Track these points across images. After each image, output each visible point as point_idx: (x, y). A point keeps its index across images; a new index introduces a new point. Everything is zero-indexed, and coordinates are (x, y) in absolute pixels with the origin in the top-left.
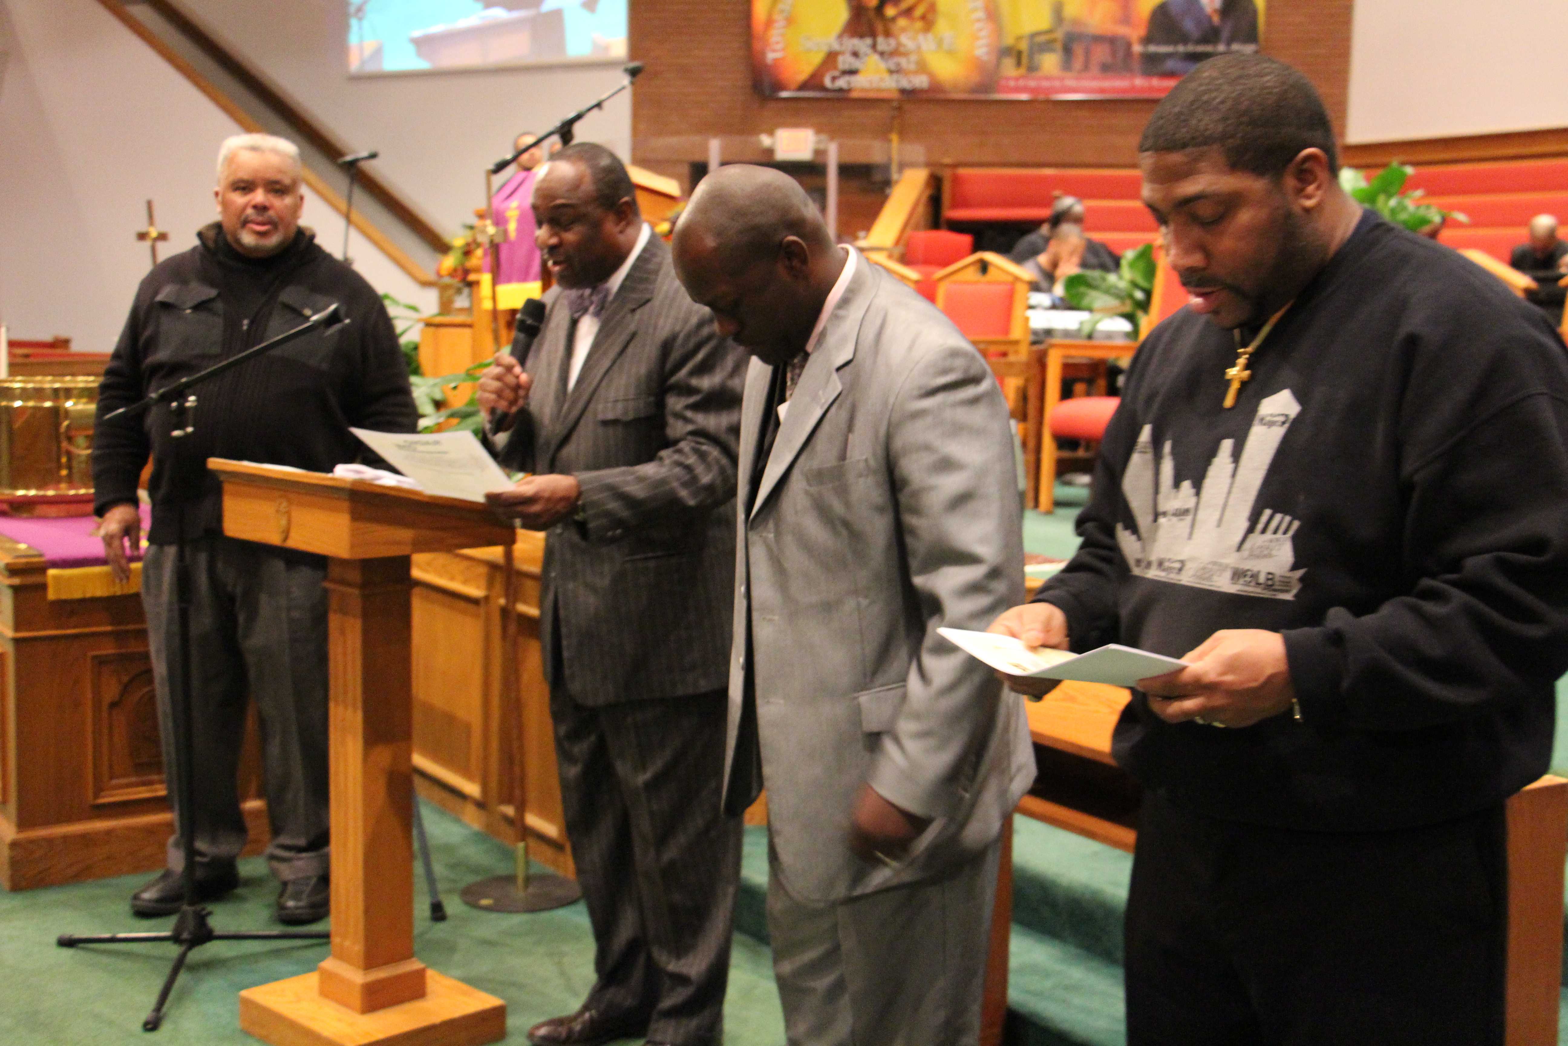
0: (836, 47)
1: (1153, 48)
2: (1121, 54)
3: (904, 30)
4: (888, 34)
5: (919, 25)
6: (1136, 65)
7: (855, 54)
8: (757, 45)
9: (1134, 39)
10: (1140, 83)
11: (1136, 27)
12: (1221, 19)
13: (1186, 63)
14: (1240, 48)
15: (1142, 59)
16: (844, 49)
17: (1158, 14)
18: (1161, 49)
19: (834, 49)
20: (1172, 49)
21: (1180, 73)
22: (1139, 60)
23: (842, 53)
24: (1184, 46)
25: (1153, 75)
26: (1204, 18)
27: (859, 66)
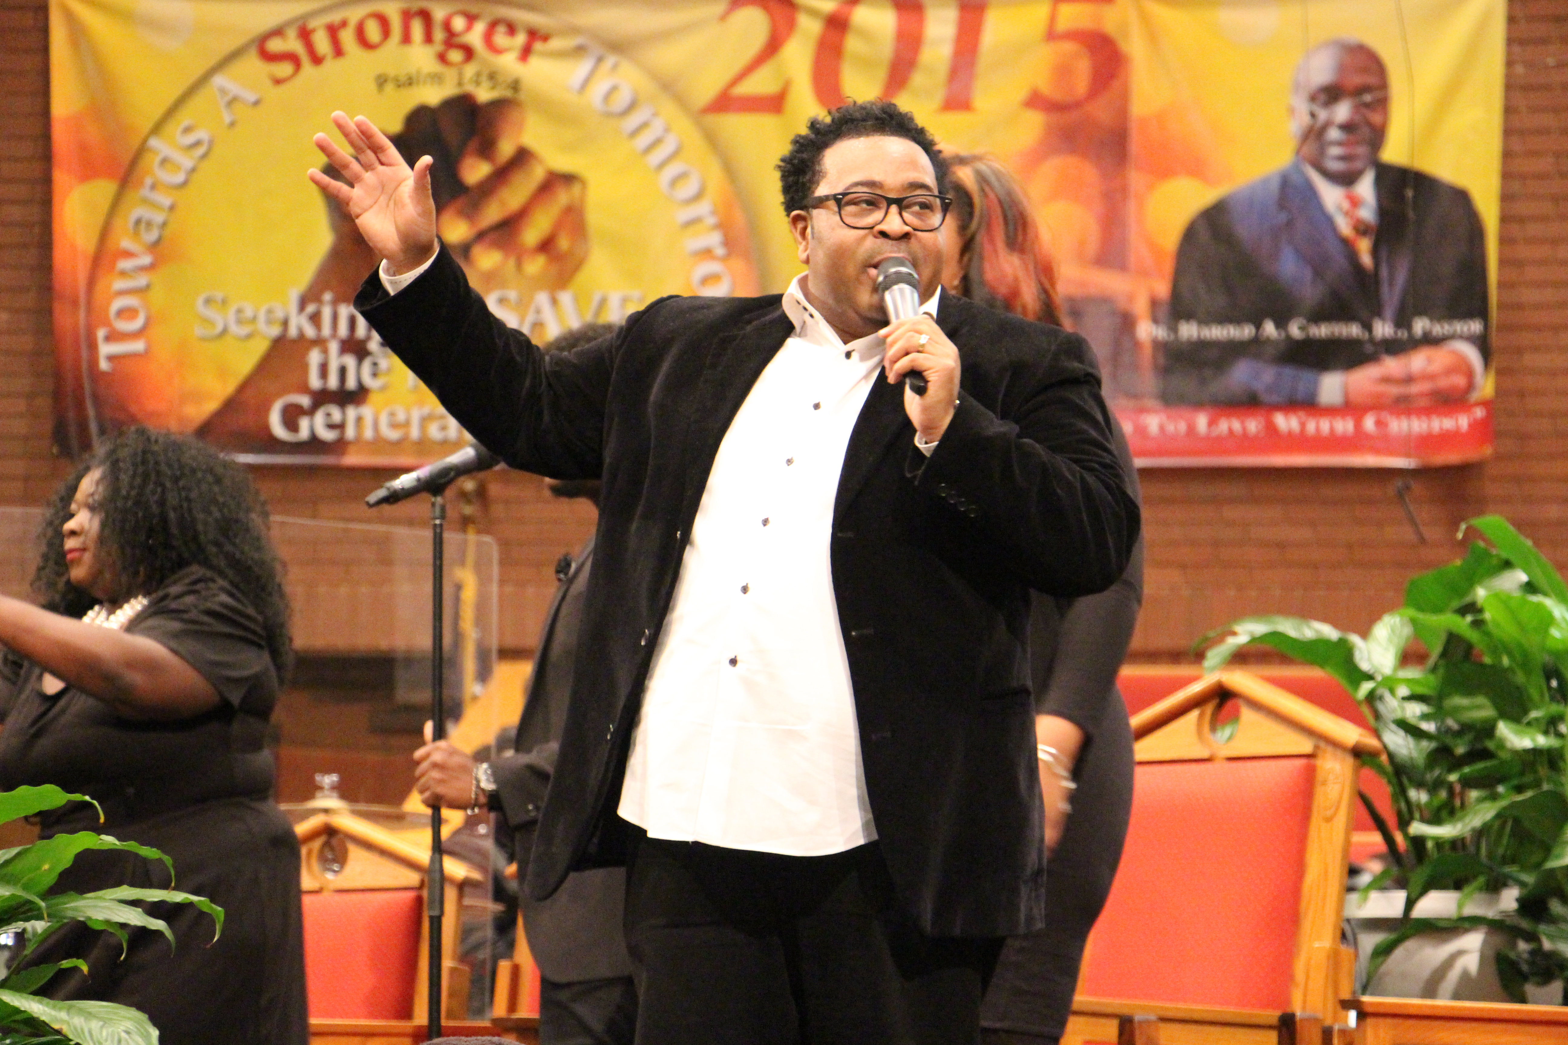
0: (300, 324)
1: (1189, 331)
3: (491, 279)
5: (535, 265)
6: (1149, 381)
7: (356, 347)
9: (1141, 307)
10: (1162, 428)
11: (1144, 273)
12: (1375, 252)
13: (1289, 372)
14: (1438, 329)
15: (1162, 361)
16: (326, 331)
17: (1204, 236)
18: (1217, 332)
19: (293, 332)
20: (1246, 332)
21: (1274, 398)
22: (1156, 367)
23: (319, 342)
24: (1281, 323)
25: (1198, 405)
26: (1334, 249)
27: (367, 380)
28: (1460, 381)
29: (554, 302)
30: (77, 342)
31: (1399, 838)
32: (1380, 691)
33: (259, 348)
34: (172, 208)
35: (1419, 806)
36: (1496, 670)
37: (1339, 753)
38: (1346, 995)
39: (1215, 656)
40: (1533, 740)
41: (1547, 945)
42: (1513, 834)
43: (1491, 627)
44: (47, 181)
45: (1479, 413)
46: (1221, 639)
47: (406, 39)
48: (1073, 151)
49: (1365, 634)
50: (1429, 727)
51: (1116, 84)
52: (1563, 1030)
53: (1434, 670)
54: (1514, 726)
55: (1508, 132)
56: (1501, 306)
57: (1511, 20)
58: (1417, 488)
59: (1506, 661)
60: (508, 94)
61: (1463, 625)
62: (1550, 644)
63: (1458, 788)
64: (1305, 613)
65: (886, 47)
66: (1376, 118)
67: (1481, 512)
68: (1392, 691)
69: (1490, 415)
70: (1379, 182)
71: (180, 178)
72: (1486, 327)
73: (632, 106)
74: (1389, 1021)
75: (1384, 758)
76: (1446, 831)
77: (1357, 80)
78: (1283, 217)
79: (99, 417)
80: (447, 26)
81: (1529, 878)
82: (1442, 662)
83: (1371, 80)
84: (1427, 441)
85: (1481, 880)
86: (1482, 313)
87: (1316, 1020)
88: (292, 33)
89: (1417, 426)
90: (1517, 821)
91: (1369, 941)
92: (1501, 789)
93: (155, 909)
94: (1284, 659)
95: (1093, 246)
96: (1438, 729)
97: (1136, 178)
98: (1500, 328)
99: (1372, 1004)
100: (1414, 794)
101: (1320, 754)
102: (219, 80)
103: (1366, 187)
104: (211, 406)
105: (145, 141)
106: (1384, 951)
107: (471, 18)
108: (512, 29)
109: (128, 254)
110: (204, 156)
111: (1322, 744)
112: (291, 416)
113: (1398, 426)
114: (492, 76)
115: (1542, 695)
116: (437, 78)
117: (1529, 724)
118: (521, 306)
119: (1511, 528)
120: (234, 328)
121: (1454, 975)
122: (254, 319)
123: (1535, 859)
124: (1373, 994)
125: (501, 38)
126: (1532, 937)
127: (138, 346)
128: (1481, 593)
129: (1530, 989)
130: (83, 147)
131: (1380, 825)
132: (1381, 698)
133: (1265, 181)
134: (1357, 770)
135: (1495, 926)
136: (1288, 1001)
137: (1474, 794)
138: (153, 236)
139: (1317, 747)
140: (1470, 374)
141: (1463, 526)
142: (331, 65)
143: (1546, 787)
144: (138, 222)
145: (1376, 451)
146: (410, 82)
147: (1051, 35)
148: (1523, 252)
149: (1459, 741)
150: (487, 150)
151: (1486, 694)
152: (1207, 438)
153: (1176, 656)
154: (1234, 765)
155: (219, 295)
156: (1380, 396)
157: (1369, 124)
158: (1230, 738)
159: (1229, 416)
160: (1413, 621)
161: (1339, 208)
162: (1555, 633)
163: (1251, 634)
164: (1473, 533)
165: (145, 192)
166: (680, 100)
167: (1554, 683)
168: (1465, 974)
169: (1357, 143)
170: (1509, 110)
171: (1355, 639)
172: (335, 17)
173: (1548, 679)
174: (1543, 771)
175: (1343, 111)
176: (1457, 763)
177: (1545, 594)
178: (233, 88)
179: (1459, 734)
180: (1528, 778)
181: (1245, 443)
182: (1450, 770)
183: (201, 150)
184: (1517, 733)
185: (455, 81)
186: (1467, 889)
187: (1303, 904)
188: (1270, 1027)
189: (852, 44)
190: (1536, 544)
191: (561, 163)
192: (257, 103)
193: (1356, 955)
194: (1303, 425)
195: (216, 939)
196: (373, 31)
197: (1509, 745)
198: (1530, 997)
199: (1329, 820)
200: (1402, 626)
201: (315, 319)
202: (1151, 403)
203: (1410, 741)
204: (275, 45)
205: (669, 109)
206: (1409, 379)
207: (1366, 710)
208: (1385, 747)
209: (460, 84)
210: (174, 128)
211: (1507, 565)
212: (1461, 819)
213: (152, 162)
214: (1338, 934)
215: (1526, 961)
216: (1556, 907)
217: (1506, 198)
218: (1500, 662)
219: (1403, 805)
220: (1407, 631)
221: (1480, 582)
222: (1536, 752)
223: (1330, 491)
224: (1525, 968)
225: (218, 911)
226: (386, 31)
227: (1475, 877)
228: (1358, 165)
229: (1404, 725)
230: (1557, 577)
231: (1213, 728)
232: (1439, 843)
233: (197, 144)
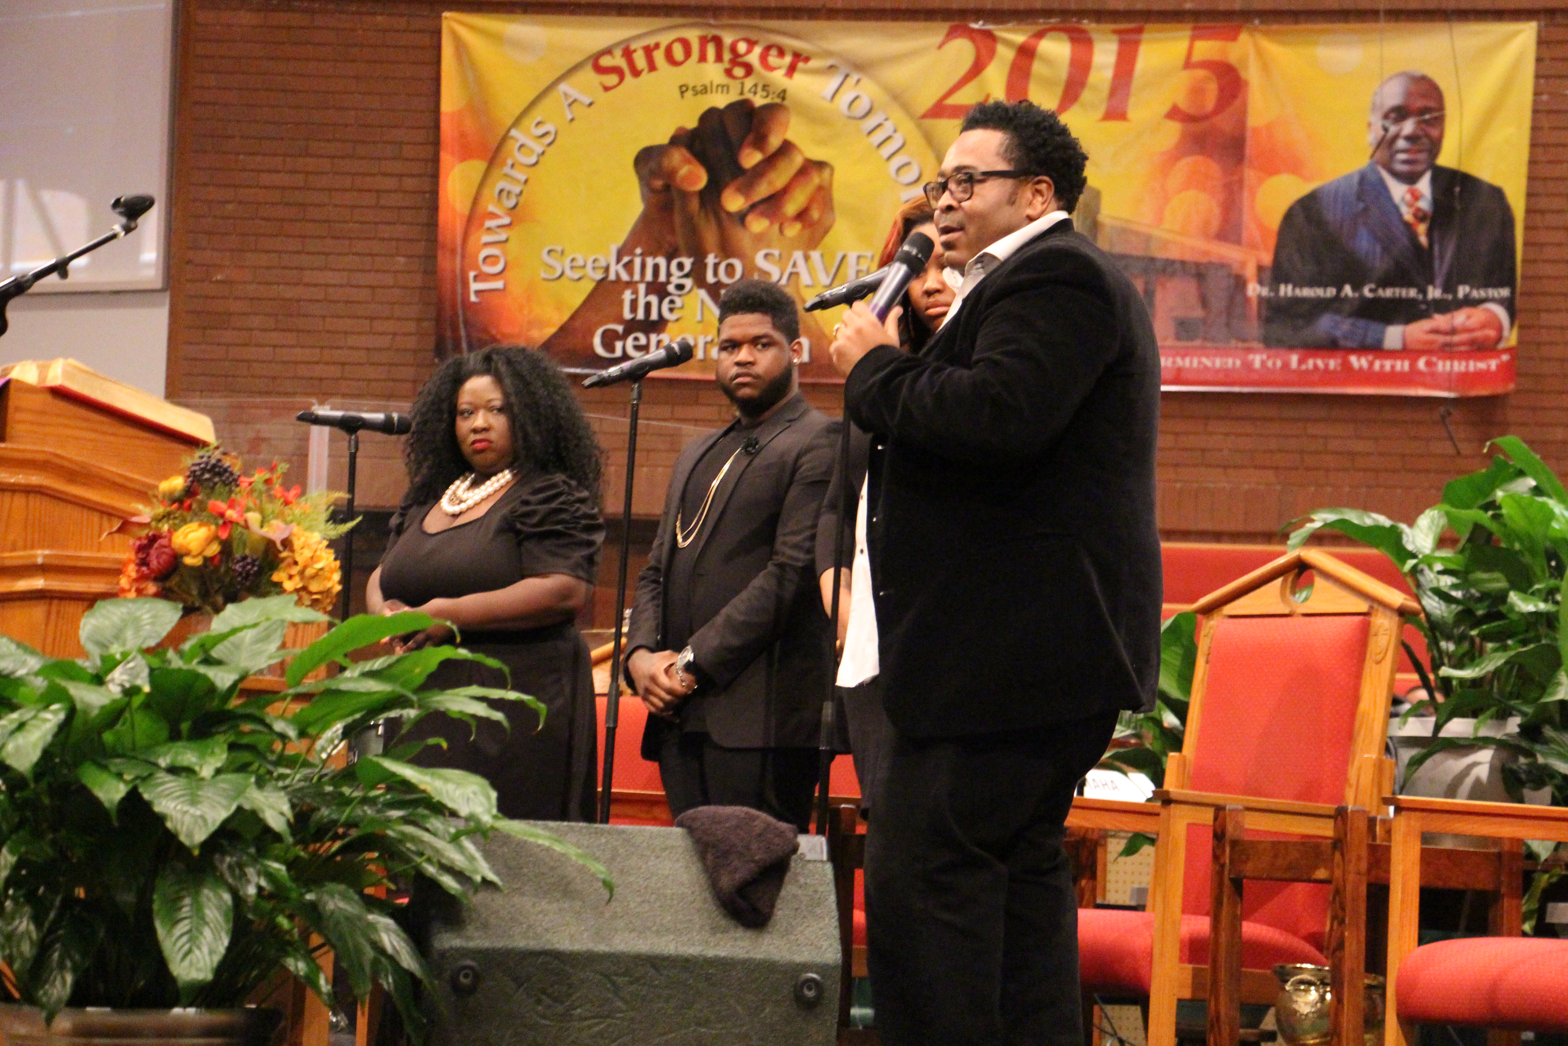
0: (617, 270)
1: (1286, 290)
2: (1218, 303)
3: (760, 240)
4: (727, 249)
5: (793, 230)
6: (1254, 328)
7: (658, 289)
8: (446, 263)
9: (1250, 272)
10: (1263, 363)
11: (1253, 246)
12: (1430, 234)
13: (1361, 323)
14: (1475, 294)
15: (1264, 312)
16: (637, 277)
17: (1300, 219)
18: (1307, 292)
19: (612, 277)
20: (1331, 292)
21: (1349, 344)
22: (1259, 316)
23: (630, 284)
24: (1356, 287)
25: (1292, 348)
26: (1398, 230)
27: (666, 314)
28: (1492, 333)
29: (807, 258)
30: (454, 279)
31: (1432, 677)
32: (1421, 566)
33: (588, 287)
34: (526, 181)
35: (1447, 653)
36: (1510, 552)
37: (1389, 613)
38: (1387, 794)
39: (1296, 537)
40: (1536, 606)
41: (1541, 760)
42: (1519, 676)
43: (1507, 520)
44: (435, 160)
45: (1505, 357)
46: (1301, 525)
47: (703, 58)
48: (1202, 153)
49: (1411, 523)
50: (1458, 594)
51: (1237, 102)
52: (1564, 824)
53: (1462, 551)
54: (1523, 595)
55: (1533, 145)
56: (1524, 277)
57: (1539, 60)
58: (1457, 414)
59: (1517, 546)
60: (778, 101)
61: (1485, 517)
62: (1551, 533)
63: (1478, 640)
64: (1367, 508)
65: (1063, 72)
66: (1434, 132)
67: (1503, 434)
68: (1430, 567)
69: (1513, 359)
70: (1434, 181)
71: (533, 160)
72: (1513, 292)
73: (869, 112)
74: (1418, 814)
75: (1422, 615)
76: (1467, 673)
77: (1419, 103)
78: (1361, 205)
79: (468, 336)
80: (733, 49)
81: (1529, 710)
82: (1469, 545)
83: (1432, 104)
84: (1465, 378)
85: (1493, 710)
86: (1509, 281)
87: (1364, 812)
88: (618, 53)
89: (1459, 366)
90: (1521, 667)
91: (1406, 754)
92: (1510, 642)
93: (495, 704)
94: (1351, 541)
95: (1215, 225)
96: (1464, 596)
97: (1250, 174)
98: (1522, 294)
99: (1405, 801)
100: (1443, 644)
101: (1374, 613)
102: (563, 87)
103: (1424, 185)
104: (551, 330)
105: (508, 131)
106: (1416, 762)
107: (751, 44)
108: (781, 53)
109: (493, 216)
110: (550, 144)
111: (1376, 606)
112: (609, 340)
113: (1443, 366)
114: (765, 87)
115: (1543, 571)
116: (725, 88)
117: (1533, 594)
118: (782, 260)
119: (1525, 446)
120: (568, 272)
121: (1469, 781)
122: (584, 266)
123: (1533, 695)
124: (1408, 794)
125: (773, 60)
126: (1530, 754)
127: (498, 284)
128: (1499, 494)
129: (1527, 792)
130: (463, 135)
131: (1418, 667)
132: (1422, 571)
133: (1348, 177)
134: (1401, 627)
135: (1501, 745)
136: (1343, 797)
137: (1490, 646)
138: (511, 203)
139: (1371, 607)
140: (1500, 329)
141: (1488, 443)
142: (645, 76)
143: (1544, 642)
144: (501, 191)
145: (1425, 385)
146: (705, 90)
147: (1188, 64)
148: (1543, 237)
149: (1479, 605)
150: (760, 142)
151: (1502, 571)
152: (1298, 372)
153: (1268, 537)
154: (1308, 619)
155: (559, 248)
156: (1432, 342)
157: (1427, 136)
158: (1306, 599)
159: (1315, 356)
160: (1448, 514)
161: (1403, 199)
162: (1555, 525)
163: (1324, 520)
164: (1494, 449)
165: (507, 170)
166: (906, 107)
167: (1553, 563)
168: (1478, 781)
169: (1420, 151)
170: (1535, 129)
171: (1403, 526)
172: (651, 41)
173: (1549, 561)
174: (1543, 630)
175: (1408, 127)
176: (1477, 622)
177: (1549, 496)
178: (574, 93)
179: (1480, 600)
180: (1532, 634)
181: (1327, 376)
182: (1472, 628)
183: (548, 139)
184: (1524, 600)
185: (739, 91)
186: (1481, 717)
187: (1357, 724)
188: (1329, 817)
189: (1037, 67)
190: (1544, 458)
191: (815, 153)
192: (591, 104)
193: (1397, 764)
194: (1371, 364)
195: (540, 727)
196: (678, 52)
197: (1517, 609)
198: (1526, 799)
199: (1378, 663)
200: (1439, 517)
201: (629, 266)
202: (1255, 345)
203: (1443, 605)
204: (605, 61)
205: (897, 115)
206: (1453, 331)
207: (1410, 581)
208: (1424, 609)
209: (742, 93)
210: (529, 122)
211: (1521, 473)
212: (1478, 665)
213: (512, 146)
214: (1383, 747)
215: (1525, 772)
216: (1548, 732)
217: (1530, 195)
218: (1513, 546)
219: (1435, 652)
220: (1443, 521)
221: (1498, 487)
222: (1537, 614)
223: (1388, 414)
224: (1523, 776)
225: (542, 707)
226: (688, 53)
227: (1488, 708)
228: (1419, 168)
229: (1439, 593)
230: (1558, 483)
231: (1293, 593)
232: (1462, 681)
233: (546, 134)
